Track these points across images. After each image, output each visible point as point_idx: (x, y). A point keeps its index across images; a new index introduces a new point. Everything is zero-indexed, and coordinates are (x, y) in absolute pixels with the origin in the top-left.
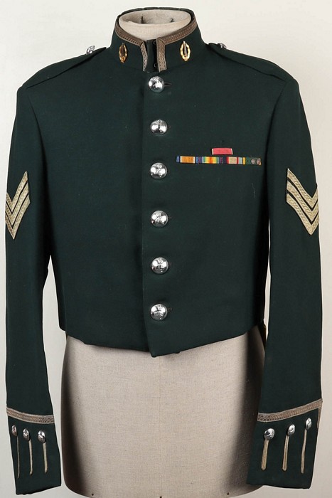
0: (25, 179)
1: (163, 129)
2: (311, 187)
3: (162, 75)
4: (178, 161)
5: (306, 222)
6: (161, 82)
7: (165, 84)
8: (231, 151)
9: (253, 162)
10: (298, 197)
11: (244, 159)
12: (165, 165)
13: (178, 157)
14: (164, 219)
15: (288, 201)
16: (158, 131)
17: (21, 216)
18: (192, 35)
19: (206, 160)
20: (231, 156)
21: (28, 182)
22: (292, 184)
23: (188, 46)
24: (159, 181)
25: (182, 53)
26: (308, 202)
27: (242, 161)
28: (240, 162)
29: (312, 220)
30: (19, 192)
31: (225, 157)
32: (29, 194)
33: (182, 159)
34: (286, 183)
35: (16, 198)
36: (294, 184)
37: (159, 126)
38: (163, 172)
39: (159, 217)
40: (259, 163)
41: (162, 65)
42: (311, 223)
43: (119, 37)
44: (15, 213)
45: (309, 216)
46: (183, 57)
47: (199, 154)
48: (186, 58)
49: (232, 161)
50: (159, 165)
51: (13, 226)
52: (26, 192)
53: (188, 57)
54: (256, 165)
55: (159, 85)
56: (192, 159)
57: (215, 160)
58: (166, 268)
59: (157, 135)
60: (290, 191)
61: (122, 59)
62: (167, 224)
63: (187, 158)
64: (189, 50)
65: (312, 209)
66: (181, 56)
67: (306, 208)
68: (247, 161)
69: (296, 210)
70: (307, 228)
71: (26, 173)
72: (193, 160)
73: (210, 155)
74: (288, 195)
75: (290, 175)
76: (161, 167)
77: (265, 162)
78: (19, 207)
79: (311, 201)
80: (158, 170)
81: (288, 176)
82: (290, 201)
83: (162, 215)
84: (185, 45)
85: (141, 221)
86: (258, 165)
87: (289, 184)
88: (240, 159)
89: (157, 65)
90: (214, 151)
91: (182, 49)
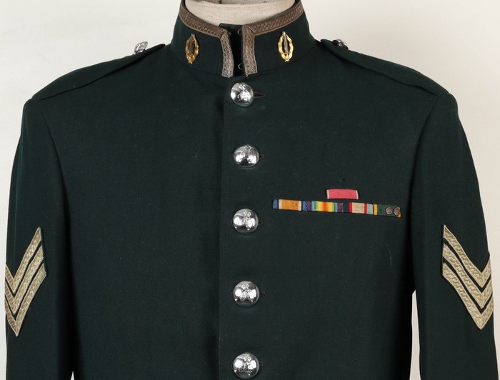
0: (37, 238)
1: (253, 159)
2: (480, 256)
3: (250, 81)
4: (275, 207)
5: (472, 309)
6: (249, 91)
7: (255, 95)
8: (356, 194)
9: (388, 211)
10: (459, 269)
11: (376, 206)
12: (256, 213)
13: (275, 202)
14: (253, 294)
15: (444, 275)
16: (245, 162)
17: (30, 298)
18: (296, 24)
19: (319, 206)
20: (355, 201)
21: (43, 243)
22: (451, 248)
23: (289, 39)
24: (246, 237)
25: (280, 49)
26: (476, 279)
27: (372, 209)
28: (370, 211)
29: (482, 307)
30: (25, 260)
31: (346, 203)
32: (45, 261)
33: (282, 204)
34: (442, 247)
35: (21, 271)
36: (453, 250)
37: (245, 155)
38: (251, 223)
39: (245, 292)
40: (397, 213)
41: (250, 66)
42: (481, 311)
43: (186, 27)
44: (20, 295)
45: (477, 300)
46: (283, 56)
47: (308, 197)
48: (287, 57)
49: (357, 208)
50: (245, 212)
51: (15, 316)
52: (39, 259)
53: (291, 56)
54: (392, 217)
55: (247, 96)
56: (297, 205)
57: (331, 207)
58: (255, 370)
59: (244, 167)
60: (448, 259)
61: (190, 59)
62: (258, 301)
63: (289, 202)
64: (291, 45)
65: (482, 290)
66: (280, 54)
67: (472, 288)
68: (380, 210)
69: (457, 289)
70: (474, 318)
71: (39, 229)
72: (299, 206)
73: (324, 199)
74: (445, 265)
75: (448, 235)
76: (250, 214)
77: (408, 213)
78: (26, 284)
79: (481, 278)
80: (245, 220)
81: (445, 237)
82: (447, 274)
83: (251, 288)
84: (285, 38)
85: (219, 297)
86: (396, 217)
87: (446, 248)
88: (370, 207)
89: (242, 66)
90: (329, 194)
91: (280, 44)
